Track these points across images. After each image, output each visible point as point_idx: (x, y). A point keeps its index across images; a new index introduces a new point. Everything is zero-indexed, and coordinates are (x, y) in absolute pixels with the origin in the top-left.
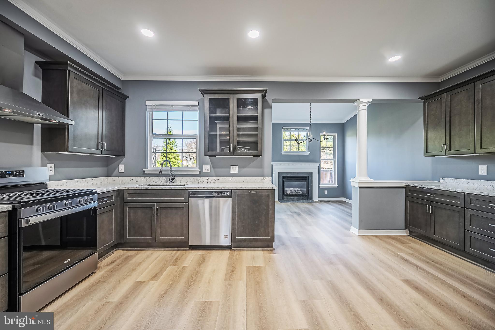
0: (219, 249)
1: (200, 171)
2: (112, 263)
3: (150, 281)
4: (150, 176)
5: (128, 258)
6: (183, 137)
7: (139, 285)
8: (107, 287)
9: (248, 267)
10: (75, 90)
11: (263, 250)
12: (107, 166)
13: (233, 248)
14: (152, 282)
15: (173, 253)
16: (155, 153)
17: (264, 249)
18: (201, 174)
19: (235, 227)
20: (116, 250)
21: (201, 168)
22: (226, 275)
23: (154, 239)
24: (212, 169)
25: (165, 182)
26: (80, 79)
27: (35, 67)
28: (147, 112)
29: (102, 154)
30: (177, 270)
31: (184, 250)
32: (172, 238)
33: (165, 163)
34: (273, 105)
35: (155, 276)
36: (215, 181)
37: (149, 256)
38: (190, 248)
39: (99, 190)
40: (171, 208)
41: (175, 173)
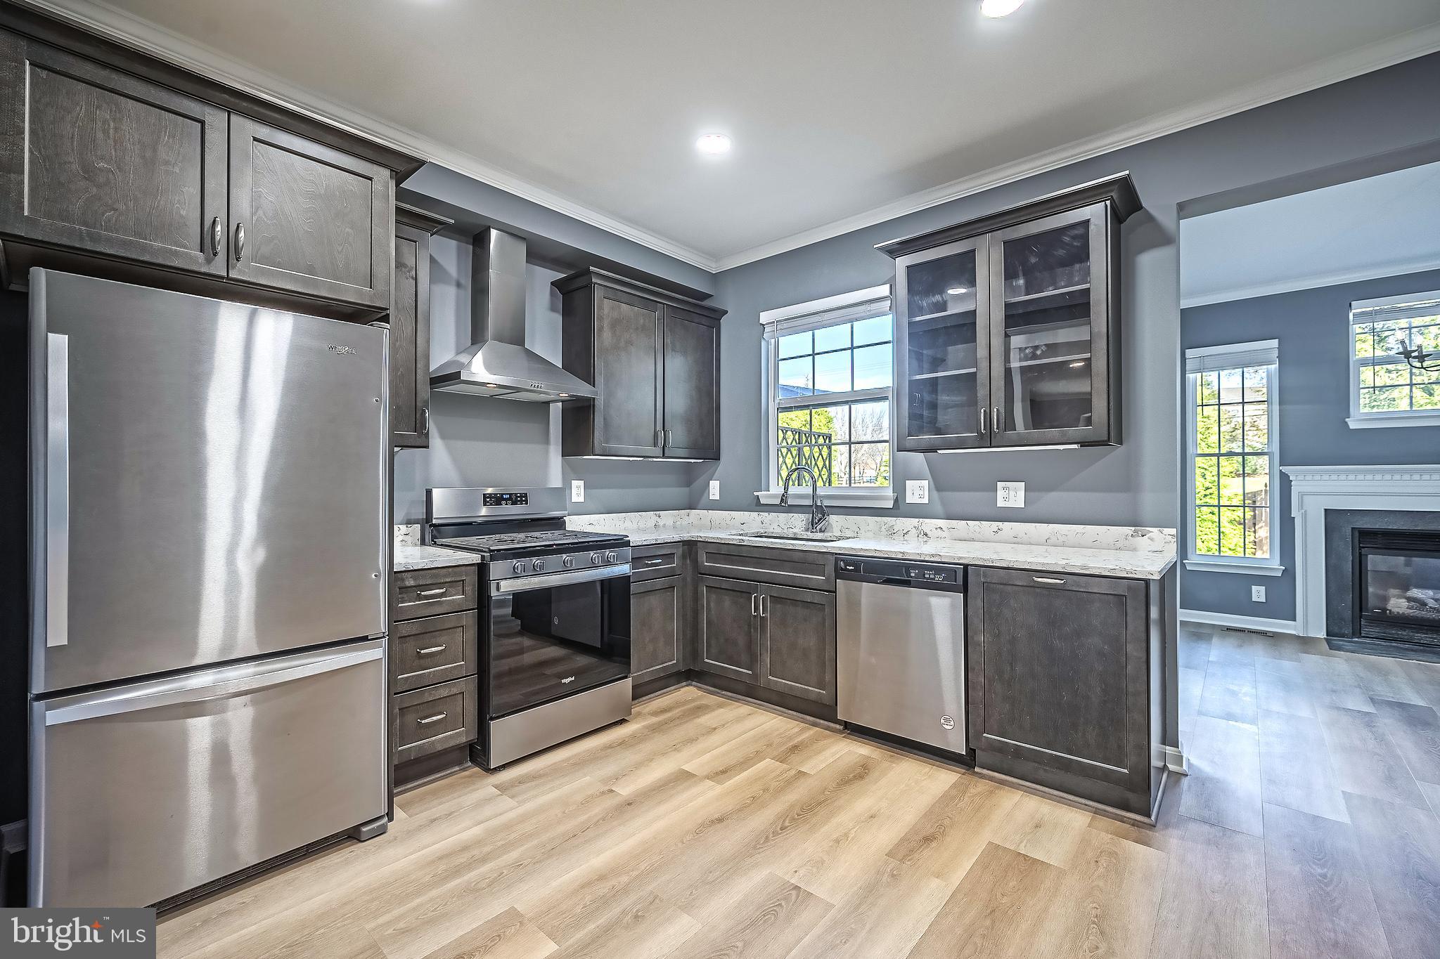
0: (931, 756)
1: (896, 501)
2: (664, 711)
3: (708, 777)
4: (769, 512)
5: (700, 710)
6: (851, 399)
7: (684, 777)
8: (628, 758)
9: (993, 849)
10: (606, 324)
11: (1097, 812)
12: (688, 483)
13: (977, 769)
14: (709, 783)
15: (796, 730)
16: (829, 448)
17: (1105, 811)
18: (899, 508)
19: (977, 695)
20: (687, 686)
21: (900, 490)
22: (903, 840)
23: (755, 676)
24: (935, 494)
25: (803, 529)
26: (615, 297)
27: (552, 294)
28: (763, 343)
29: (664, 456)
30: (782, 773)
31: (827, 728)
32: (797, 685)
33: (795, 475)
34: (1187, 226)
35: (723, 772)
36: (944, 534)
37: (739, 719)
38: (846, 728)
39: (635, 539)
40: (795, 602)
41: (827, 503)
